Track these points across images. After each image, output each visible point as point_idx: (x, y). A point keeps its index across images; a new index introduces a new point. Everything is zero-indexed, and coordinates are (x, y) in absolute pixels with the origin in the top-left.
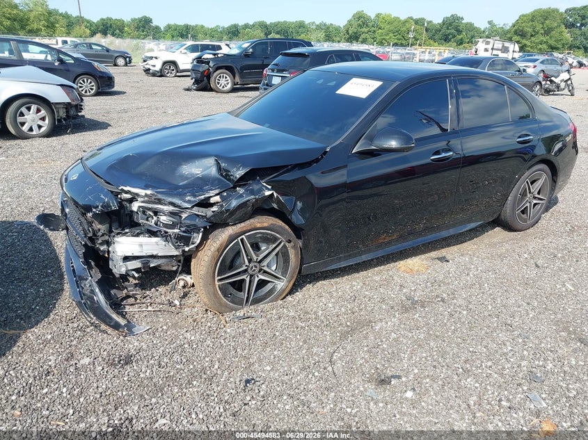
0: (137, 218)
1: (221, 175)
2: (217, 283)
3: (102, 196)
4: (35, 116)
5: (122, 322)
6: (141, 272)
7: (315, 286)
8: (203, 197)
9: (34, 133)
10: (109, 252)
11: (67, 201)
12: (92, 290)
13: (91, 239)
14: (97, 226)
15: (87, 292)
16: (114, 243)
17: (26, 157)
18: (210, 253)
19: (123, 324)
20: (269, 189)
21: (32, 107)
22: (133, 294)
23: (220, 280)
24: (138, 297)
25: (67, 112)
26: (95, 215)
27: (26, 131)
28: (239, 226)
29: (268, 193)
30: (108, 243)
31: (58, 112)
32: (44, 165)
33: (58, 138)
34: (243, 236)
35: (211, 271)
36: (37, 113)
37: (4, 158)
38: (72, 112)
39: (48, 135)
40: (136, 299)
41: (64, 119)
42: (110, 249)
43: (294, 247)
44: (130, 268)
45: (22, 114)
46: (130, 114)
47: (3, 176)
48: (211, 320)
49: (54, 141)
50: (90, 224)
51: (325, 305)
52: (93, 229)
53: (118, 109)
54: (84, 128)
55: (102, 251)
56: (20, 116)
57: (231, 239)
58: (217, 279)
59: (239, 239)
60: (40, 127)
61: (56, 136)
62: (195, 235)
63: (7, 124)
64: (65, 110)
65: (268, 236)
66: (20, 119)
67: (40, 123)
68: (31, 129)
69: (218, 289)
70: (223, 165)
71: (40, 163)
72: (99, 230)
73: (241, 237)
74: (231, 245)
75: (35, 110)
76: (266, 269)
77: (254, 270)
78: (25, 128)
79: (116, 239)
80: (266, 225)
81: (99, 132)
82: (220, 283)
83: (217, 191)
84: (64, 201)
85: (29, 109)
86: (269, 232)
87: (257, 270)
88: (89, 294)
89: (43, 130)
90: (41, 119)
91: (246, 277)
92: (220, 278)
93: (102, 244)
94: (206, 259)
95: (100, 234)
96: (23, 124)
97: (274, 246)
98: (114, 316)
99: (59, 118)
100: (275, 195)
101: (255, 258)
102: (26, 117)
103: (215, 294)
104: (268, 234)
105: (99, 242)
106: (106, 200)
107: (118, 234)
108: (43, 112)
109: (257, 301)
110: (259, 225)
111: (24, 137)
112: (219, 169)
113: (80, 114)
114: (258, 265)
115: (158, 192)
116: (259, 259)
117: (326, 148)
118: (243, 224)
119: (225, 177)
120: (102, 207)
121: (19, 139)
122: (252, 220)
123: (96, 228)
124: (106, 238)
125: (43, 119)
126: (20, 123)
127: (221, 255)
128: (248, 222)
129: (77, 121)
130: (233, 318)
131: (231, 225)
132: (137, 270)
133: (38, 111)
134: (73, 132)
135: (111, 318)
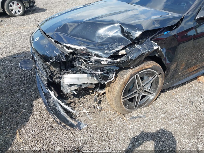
0: (76, 64)
1: (124, 35)
2: (122, 100)
3: (55, 52)
4: (16, 6)
5: (75, 123)
6: (78, 91)
7: (165, 94)
8: (115, 50)
9: (17, 14)
10: (60, 82)
11: (34, 53)
12: (54, 104)
13: (50, 76)
14: (53, 69)
15: (52, 105)
16: (63, 78)
17: (15, 25)
18: (119, 85)
19: (75, 125)
20: (156, 46)
21: (15, 3)
22: (74, 101)
23: (123, 99)
24: (76, 102)
25: (29, 4)
26: (51, 63)
27: (13, 13)
28: (136, 68)
29: (155, 48)
30: (60, 78)
31: (26, 4)
32: (22, 29)
33: (27, 16)
34: (138, 74)
35: (120, 95)
36: (17, 5)
37: (6, 26)
38: (31, 4)
39: (23, 15)
40: (76, 104)
41: (29, 7)
42: (61, 80)
43: (162, 77)
44: (72, 90)
45: (11, 6)
46: (54, 4)
47: (6, 34)
48: (118, 120)
49: (25, 17)
50: (49, 67)
51: (178, 108)
52: (51, 71)
53: (49, 2)
54: (37, 11)
55: (57, 82)
56: (10, 7)
57: (131, 76)
58: (122, 98)
59: (135, 76)
60: (19, 11)
61: (26, 15)
62: (111, 75)
63: (6, 10)
64: (28, 3)
65: (150, 73)
66: (10, 8)
67: (19, 9)
68: (16, 13)
69: (122, 103)
70: (125, 29)
71: (21, 27)
72: (54, 71)
73: (136, 75)
74: (131, 80)
75: (16, 4)
76: (146, 90)
77: (140, 91)
78: (13, 12)
79: (64, 76)
80: (150, 66)
81: (43, 13)
82: (124, 100)
83: (123, 46)
84: (33, 53)
85: (13, 3)
86: (151, 70)
87: (141, 91)
88: (53, 106)
89: (20, 12)
90: (19, 8)
91: (136, 95)
92: (124, 97)
93: (57, 78)
94: (117, 88)
95: (55, 73)
96: (12, 10)
97: (152, 77)
98: (69, 119)
99: (26, 7)
100: (160, 48)
101: (142, 85)
102: (13, 7)
103: (121, 106)
104: (150, 71)
105: (55, 77)
106: (58, 55)
107: (65, 73)
108: (20, 5)
109: (140, 106)
110: (147, 67)
111: (13, 16)
112: (123, 31)
113: (34, 5)
114: (142, 88)
115: (87, 48)
116: (144, 85)
117: (182, 16)
118: (138, 67)
119: (126, 37)
120: (55, 58)
121: (12, 17)
122: (143, 64)
123: (52, 71)
124: (59, 75)
125: (20, 8)
126: (11, 10)
127: (125, 86)
128: (141, 66)
129: (34, 8)
130: (131, 118)
131: (131, 68)
132: (76, 90)
133: (18, 4)
134: (32, 13)
135: (68, 121)
